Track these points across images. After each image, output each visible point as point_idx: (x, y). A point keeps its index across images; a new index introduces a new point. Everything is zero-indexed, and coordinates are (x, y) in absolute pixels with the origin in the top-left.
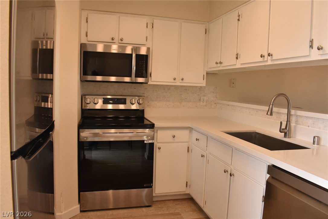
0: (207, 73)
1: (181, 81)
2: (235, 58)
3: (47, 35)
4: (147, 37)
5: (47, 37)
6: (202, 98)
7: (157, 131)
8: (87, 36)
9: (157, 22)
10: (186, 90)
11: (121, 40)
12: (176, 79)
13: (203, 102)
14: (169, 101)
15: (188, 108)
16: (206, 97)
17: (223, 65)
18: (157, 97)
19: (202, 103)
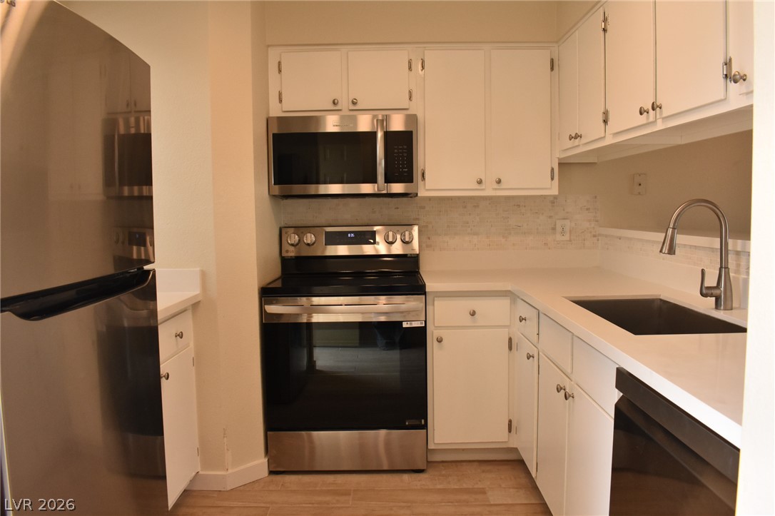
0: (559, 164)
1: (496, 186)
2: (602, 121)
3: (135, 105)
4: (410, 93)
5: (137, 110)
6: (559, 224)
7: (434, 301)
8: (281, 101)
9: (432, 56)
10: (519, 206)
11: (354, 103)
12: (483, 181)
13: (563, 233)
14: (476, 234)
15: (526, 249)
16: (568, 221)
17: (584, 140)
18: (448, 226)
19: (559, 237)
